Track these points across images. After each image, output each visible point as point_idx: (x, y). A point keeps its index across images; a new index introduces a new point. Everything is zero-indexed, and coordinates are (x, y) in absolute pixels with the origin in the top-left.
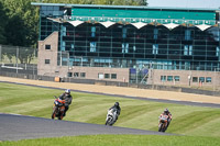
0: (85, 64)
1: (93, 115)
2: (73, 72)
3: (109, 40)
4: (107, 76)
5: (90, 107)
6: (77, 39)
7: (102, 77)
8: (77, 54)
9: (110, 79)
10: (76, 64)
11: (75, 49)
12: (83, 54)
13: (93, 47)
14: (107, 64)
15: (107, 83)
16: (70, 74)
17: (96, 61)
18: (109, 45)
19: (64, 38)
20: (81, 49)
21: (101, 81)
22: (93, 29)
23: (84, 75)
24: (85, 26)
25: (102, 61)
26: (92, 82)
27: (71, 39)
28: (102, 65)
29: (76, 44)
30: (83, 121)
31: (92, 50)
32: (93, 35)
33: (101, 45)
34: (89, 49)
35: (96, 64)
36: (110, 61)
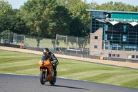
0: (119, 49)
1: (124, 81)
2: (112, 54)
3: (135, 34)
4: (133, 57)
5: (123, 76)
6: (114, 33)
7: (130, 57)
8: (114, 43)
9: (135, 59)
10: (114, 49)
11: (113, 39)
12: (118, 43)
13: (124, 38)
14: (134, 49)
15: (133, 61)
16: (110, 55)
17: (127, 47)
18: (135, 37)
19: (106, 32)
20: (117, 39)
21: (130, 60)
22: (125, 27)
23: (119, 56)
24: (120, 25)
25: (130, 47)
26: (124, 60)
27: (111, 33)
28: (130, 49)
29: (114, 36)
30: (118, 85)
31: (124, 40)
32: (125, 31)
33: (130, 37)
34: (122, 39)
35: (126, 49)
36: (135, 47)
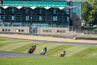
0: (10, 26)
1: (14, 48)
2: (5, 29)
3: (20, 15)
4: (19, 30)
5: (12, 45)
6: (6, 14)
7: (17, 31)
8: (6, 21)
9: (21, 32)
10: (6, 25)
11: (5, 19)
12: (9, 21)
13: (13, 18)
14: (20, 25)
15: (19, 34)
16: (3, 30)
17: (15, 24)
18: (20, 17)
20: (8, 19)
21: (17, 33)
22: (13, 10)
23: (9, 30)
24: (10, 9)
25: (17, 24)
26: (13, 33)
27: (3, 14)
28: (17, 26)
29: (6, 17)
30: (10, 51)
31: (13, 19)
32: (13, 12)
33: (17, 17)
34: (11, 19)
35: (15, 26)
36: (20, 24)
